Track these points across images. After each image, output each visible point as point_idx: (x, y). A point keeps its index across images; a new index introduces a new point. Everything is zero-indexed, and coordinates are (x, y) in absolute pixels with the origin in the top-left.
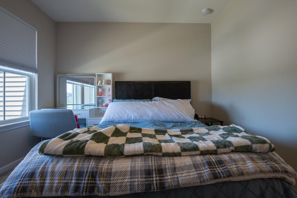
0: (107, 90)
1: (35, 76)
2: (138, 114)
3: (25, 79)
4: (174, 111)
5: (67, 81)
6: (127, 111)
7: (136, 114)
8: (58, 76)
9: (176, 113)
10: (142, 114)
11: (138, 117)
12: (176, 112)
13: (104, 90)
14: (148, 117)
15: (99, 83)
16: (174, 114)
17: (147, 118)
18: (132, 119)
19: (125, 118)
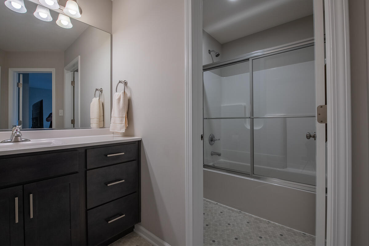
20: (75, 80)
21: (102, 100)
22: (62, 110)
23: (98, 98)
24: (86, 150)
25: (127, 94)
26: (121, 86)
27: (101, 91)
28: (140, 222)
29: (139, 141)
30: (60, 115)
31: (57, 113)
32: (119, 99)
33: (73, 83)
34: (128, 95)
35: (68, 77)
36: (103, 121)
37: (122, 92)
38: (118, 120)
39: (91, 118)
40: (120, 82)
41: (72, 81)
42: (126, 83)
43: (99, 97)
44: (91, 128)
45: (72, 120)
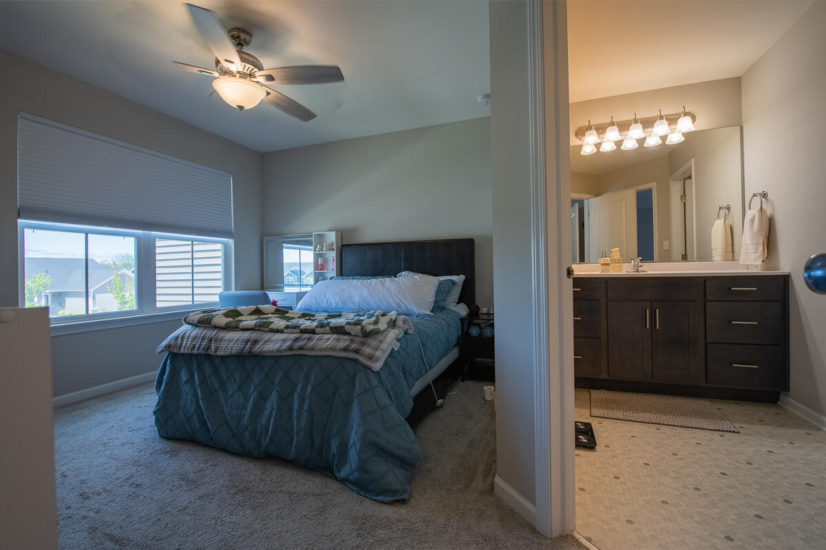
0: (331, 259)
1: (231, 242)
2: (340, 299)
3: (219, 246)
4: (391, 295)
5: (284, 245)
6: (327, 295)
7: (337, 299)
8: (266, 239)
9: (394, 300)
10: (346, 299)
11: (340, 305)
12: (395, 298)
13: (326, 261)
14: (354, 304)
15: (317, 249)
16: (390, 301)
17: (352, 307)
18: (333, 306)
19: (324, 305)
20: (687, 193)
21: (729, 222)
22: (668, 242)
23: (723, 220)
24: (705, 281)
25: (766, 212)
26: (757, 200)
27: (728, 209)
28: (789, 391)
29: (785, 275)
30: (665, 248)
31: (661, 246)
32: (753, 220)
33: (684, 196)
34: (769, 211)
35: (676, 189)
36: (733, 252)
37: (757, 209)
38: (751, 249)
39: (713, 248)
40: (754, 195)
41: (682, 196)
42: (764, 195)
43: (725, 218)
44: (713, 261)
45: (683, 255)
